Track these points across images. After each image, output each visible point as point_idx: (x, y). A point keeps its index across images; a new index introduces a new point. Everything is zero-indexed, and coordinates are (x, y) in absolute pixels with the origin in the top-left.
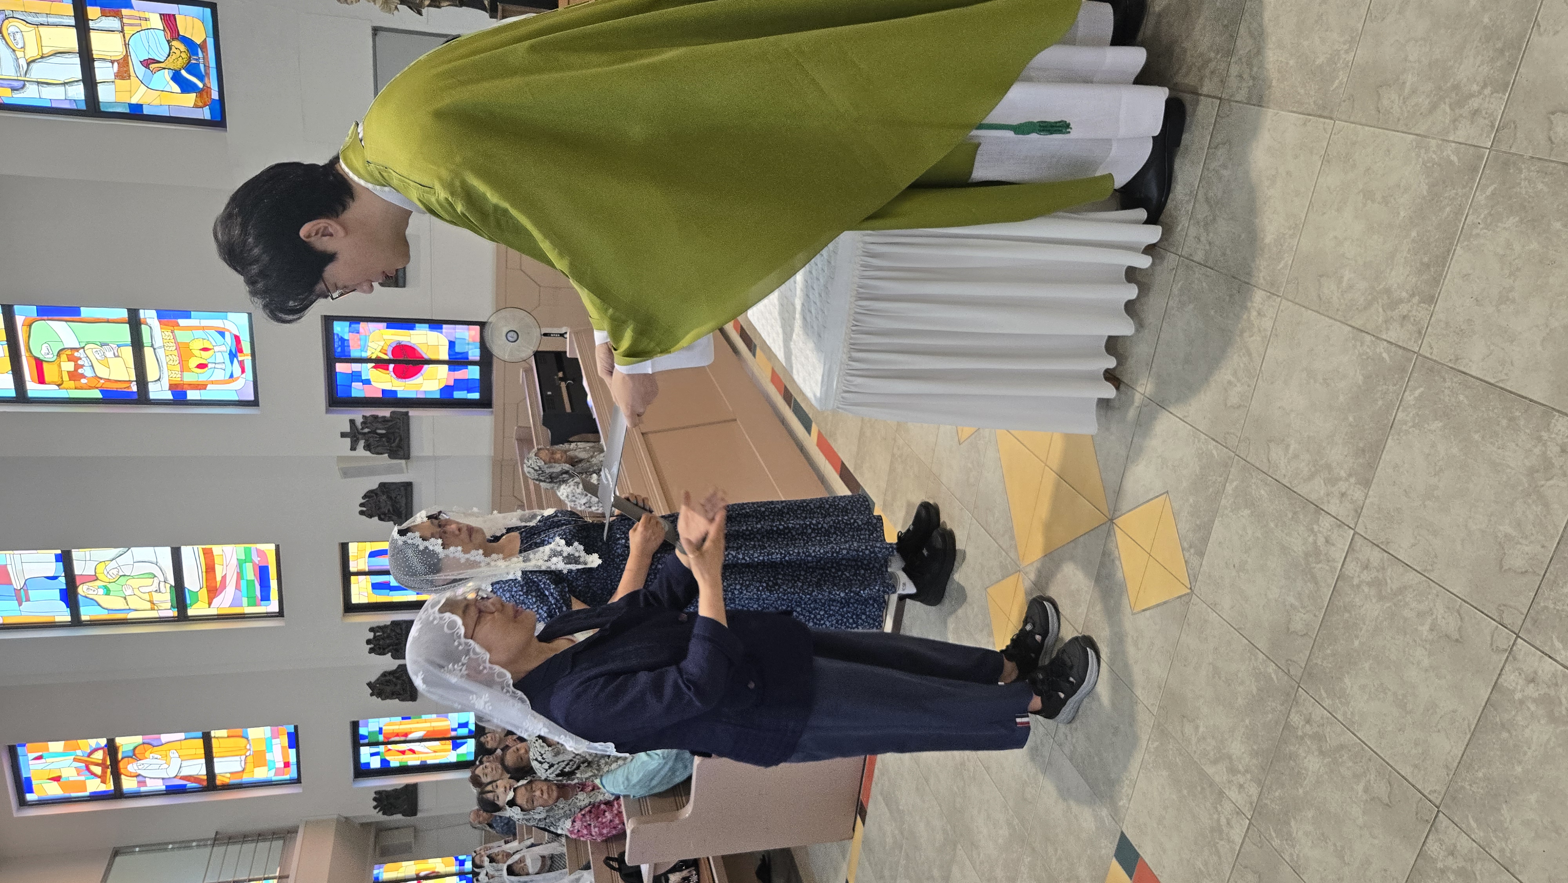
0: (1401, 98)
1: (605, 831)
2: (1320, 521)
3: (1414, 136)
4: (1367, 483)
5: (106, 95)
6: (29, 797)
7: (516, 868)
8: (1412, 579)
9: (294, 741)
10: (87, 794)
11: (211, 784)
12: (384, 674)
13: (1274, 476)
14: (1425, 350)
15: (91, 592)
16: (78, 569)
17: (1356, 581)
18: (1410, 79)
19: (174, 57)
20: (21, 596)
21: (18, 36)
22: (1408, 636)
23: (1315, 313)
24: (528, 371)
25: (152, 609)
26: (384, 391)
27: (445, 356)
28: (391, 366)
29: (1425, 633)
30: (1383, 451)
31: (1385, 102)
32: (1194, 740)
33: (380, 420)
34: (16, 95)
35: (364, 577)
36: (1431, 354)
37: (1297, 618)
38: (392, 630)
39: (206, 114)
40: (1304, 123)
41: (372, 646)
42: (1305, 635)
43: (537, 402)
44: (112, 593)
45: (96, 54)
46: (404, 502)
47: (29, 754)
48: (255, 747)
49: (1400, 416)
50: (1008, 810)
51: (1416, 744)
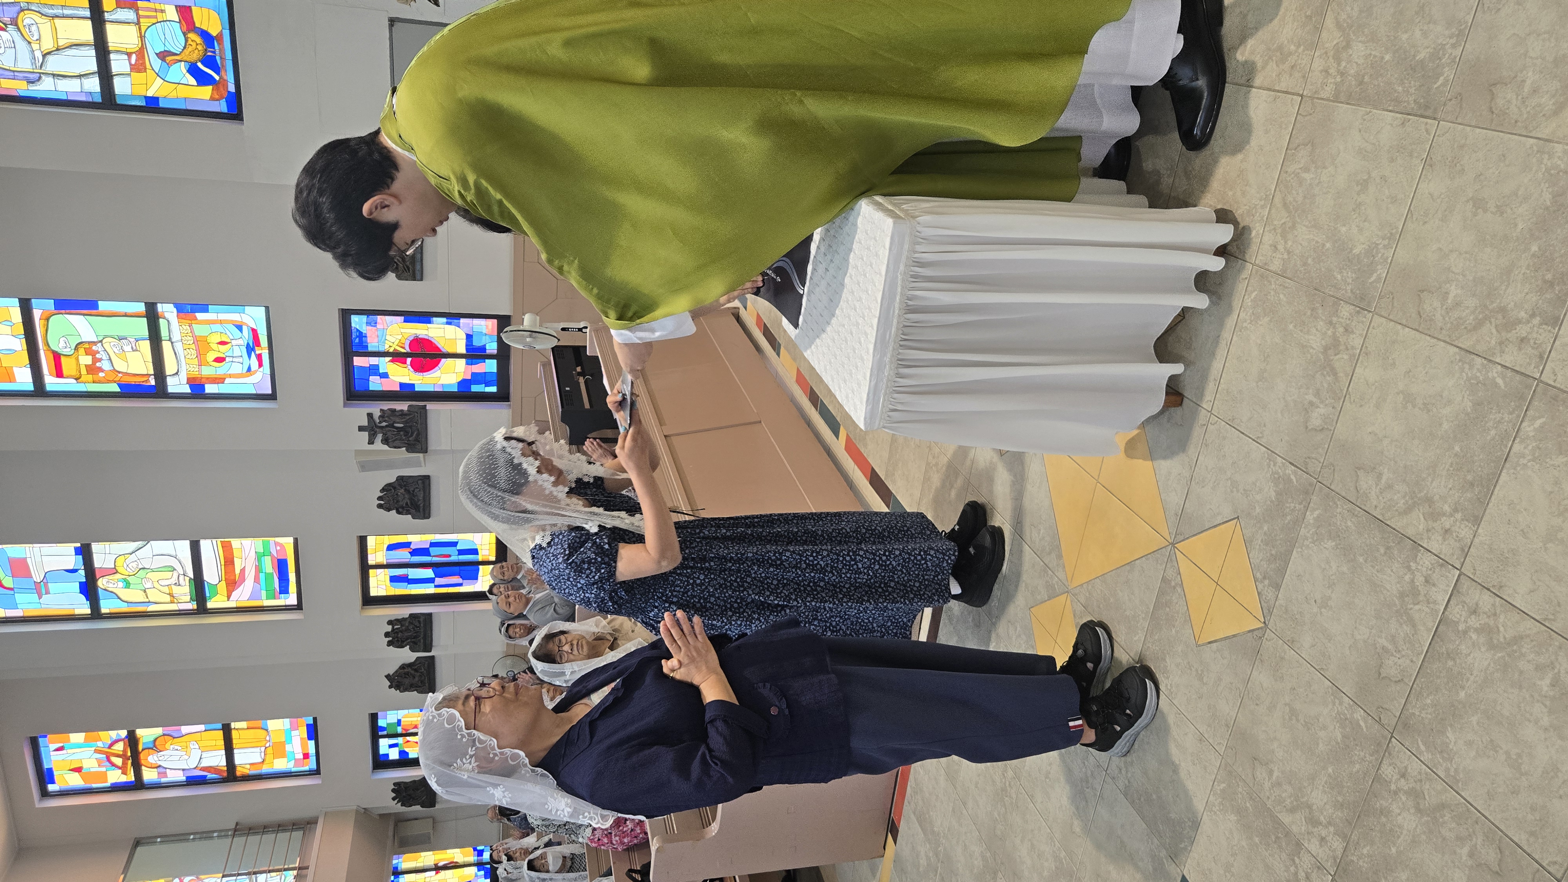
0: (1520, 98)
1: (626, 840)
2: (1419, 558)
3: (1535, 141)
4: (1477, 521)
5: (122, 87)
6: (51, 787)
7: (537, 864)
8: (1530, 629)
9: (313, 732)
10: (108, 784)
11: (231, 775)
12: (403, 667)
13: (1363, 507)
14: (1547, 377)
15: (111, 585)
16: (98, 562)
17: (1462, 627)
18: (1531, 77)
19: (190, 49)
20: (40, 589)
21: (34, 28)
22: (1524, 690)
23: (1414, 332)
24: (546, 365)
25: (172, 602)
26: (401, 385)
27: (462, 350)
28: (409, 360)
29: (1545, 689)
30: (1495, 486)
31: (1500, 102)
32: (1267, 785)
33: (398, 414)
34: (32, 87)
35: (383, 570)
36: (1555, 381)
37: (1390, 662)
38: (410, 623)
39: (222, 107)
40: (1403, 123)
41: (391, 639)
42: (1399, 681)
43: (555, 395)
44: (131, 586)
45: (111, 46)
46: (422, 495)
47: (50, 745)
48: (275, 739)
49: (1517, 447)
50: (1054, 842)
51: (1533, 809)
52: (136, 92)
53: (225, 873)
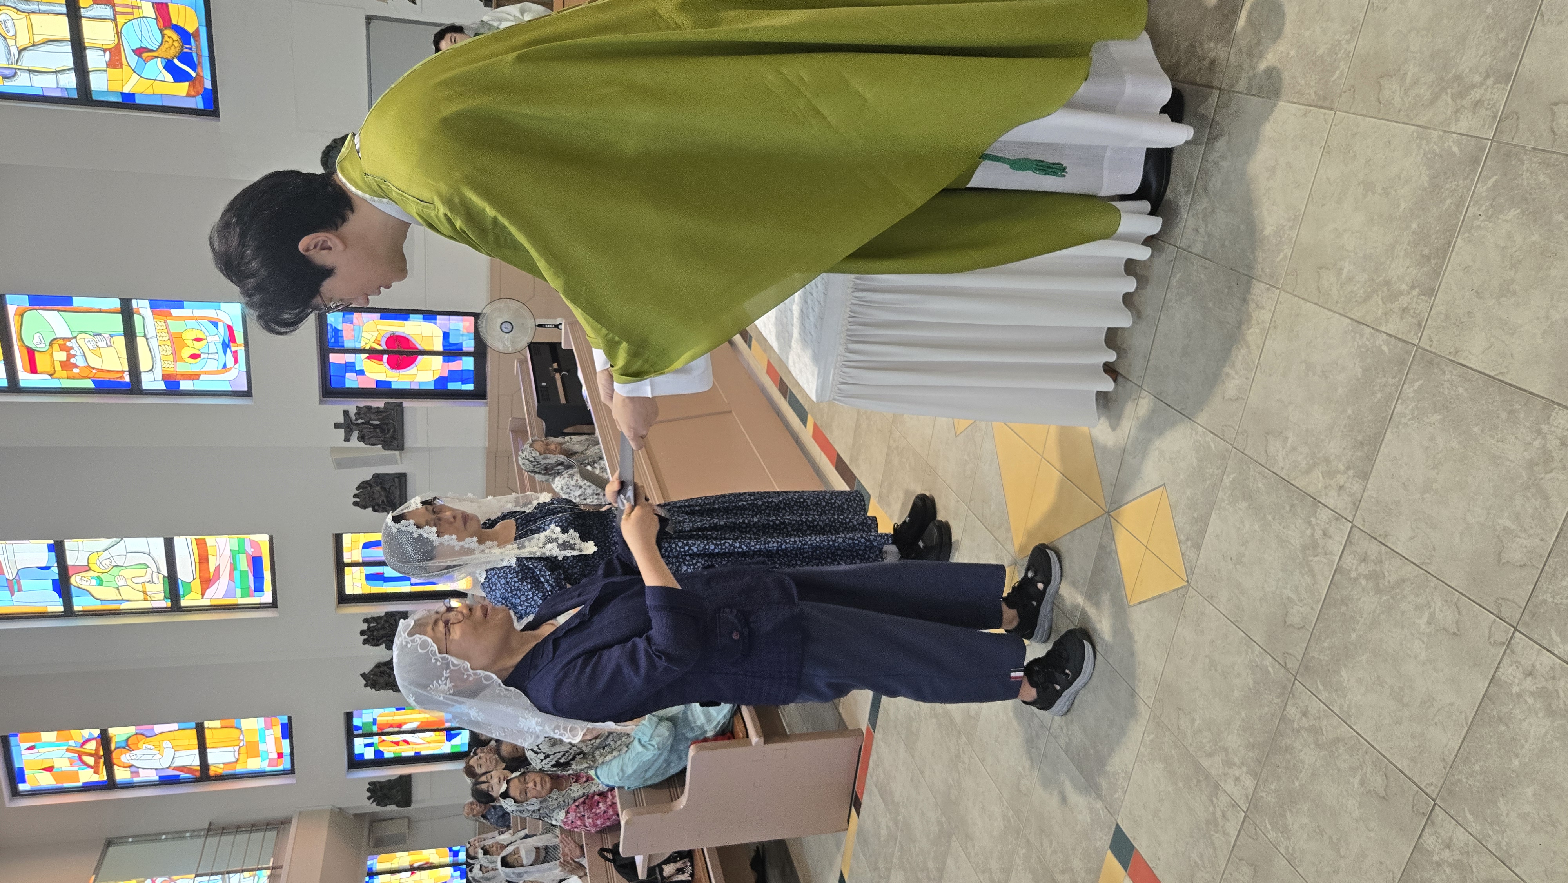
0: (1403, 89)
1: (599, 822)
2: (1318, 513)
3: (1415, 128)
4: (1365, 476)
5: (98, 83)
6: (22, 787)
7: (510, 860)
8: (1410, 572)
9: (287, 731)
10: (80, 784)
11: (204, 774)
12: (376, 666)
13: (1271, 469)
14: (1425, 344)
15: (84, 583)
16: (71, 559)
17: (1353, 574)
18: (1412, 70)
19: (167, 45)
20: (13, 586)
21: (9, 24)
22: (1405, 629)
23: (1314, 306)
24: (522, 362)
25: (145, 600)
26: (377, 382)
27: (439, 347)
28: (385, 357)
29: (1423, 626)
30: (1381, 444)
31: (1387, 93)
32: (1190, 733)
33: (374, 411)
34: (8, 83)
35: (358, 568)
36: (1431, 346)
37: (1294, 611)
38: (386, 621)
39: (198, 103)
40: (1305, 114)
41: (366, 637)
42: (1302, 628)
43: (532, 393)
44: (104, 584)
45: (87, 42)
46: (398, 493)
47: (21, 744)
48: (248, 738)
49: (1399, 408)
50: (1003, 802)
51: (1413, 737)
52: (112, 89)
53: (199, 872)
